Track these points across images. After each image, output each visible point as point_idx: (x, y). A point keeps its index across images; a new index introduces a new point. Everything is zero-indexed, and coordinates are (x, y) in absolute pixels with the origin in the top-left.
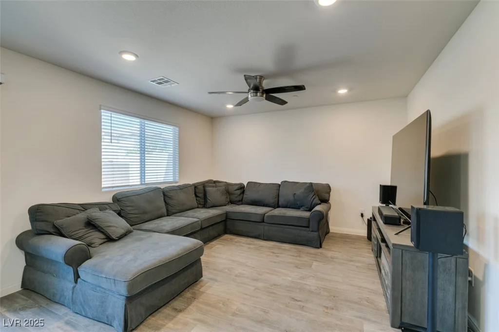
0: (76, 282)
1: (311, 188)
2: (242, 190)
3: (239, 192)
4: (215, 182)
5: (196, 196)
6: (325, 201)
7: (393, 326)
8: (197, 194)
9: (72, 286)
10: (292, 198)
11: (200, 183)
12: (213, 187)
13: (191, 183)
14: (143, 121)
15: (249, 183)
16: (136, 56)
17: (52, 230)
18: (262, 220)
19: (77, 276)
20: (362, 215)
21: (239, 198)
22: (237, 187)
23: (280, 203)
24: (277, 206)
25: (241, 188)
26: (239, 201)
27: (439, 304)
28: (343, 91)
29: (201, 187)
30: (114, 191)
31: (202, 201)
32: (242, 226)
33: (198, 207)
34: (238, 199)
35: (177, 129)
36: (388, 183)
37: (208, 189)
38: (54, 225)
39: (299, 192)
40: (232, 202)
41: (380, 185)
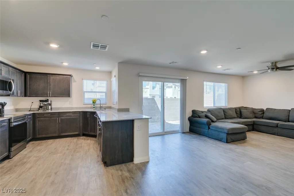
0: (209, 130)
2: (262, 112)
4: (245, 107)
5: (236, 113)
8: (237, 112)
9: (207, 131)
11: (238, 107)
12: (245, 109)
13: (234, 107)
14: (214, 83)
15: (267, 109)
16: (222, 66)
17: (198, 117)
18: (277, 126)
19: (209, 128)
21: (262, 116)
22: (259, 110)
23: (290, 120)
24: (289, 121)
25: (262, 111)
29: (238, 109)
30: (208, 108)
31: (239, 115)
32: (263, 128)
33: (237, 118)
34: (260, 116)
35: (227, 84)
37: (242, 110)
38: (198, 115)
40: (256, 117)
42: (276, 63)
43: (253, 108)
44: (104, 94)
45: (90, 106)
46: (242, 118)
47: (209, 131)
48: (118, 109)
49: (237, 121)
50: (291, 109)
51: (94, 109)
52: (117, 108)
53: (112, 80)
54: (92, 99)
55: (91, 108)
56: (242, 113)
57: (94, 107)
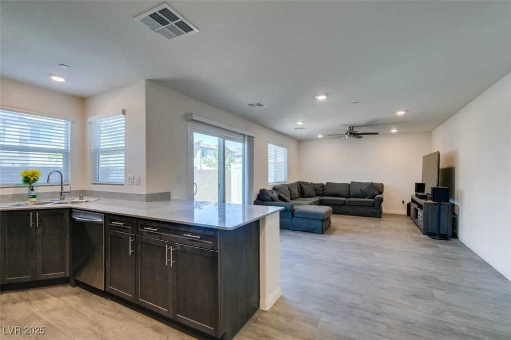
0: (292, 218)
1: (372, 185)
3: (322, 188)
6: (381, 193)
7: (424, 234)
8: (298, 190)
9: (290, 220)
10: (359, 192)
12: (306, 186)
14: (276, 146)
15: (327, 183)
18: (344, 204)
19: (293, 216)
20: (403, 202)
21: (322, 193)
22: (319, 186)
23: (351, 195)
24: (350, 197)
25: (322, 185)
26: (322, 194)
27: (442, 223)
28: (394, 131)
29: (298, 185)
30: (271, 185)
31: (300, 193)
33: (299, 197)
35: (287, 149)
36: (420, 182)
37: (303, 186)
38: (271, 197)
39: (364, 188)
40: (318, 195)
41: (416, 183)
42: (353, 127)
43: (313, 182)
44: (61, 156)
45: (11, 192)
46: (304, 197)
47: (293, 220)
48: (147, 195)
49: (310, 202)
50: (351, 183)
51: (34, 200)
52: (145, 193)
53: (90, 119)
54: (22, 171)
55: (15, 197)
56: (304, 190)
57: (33, 193)
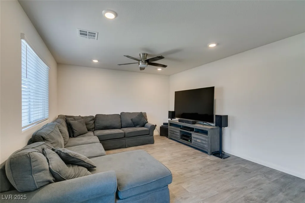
3: (92, 122)
10: (130, 122)
12: (74, 120)
15: (97, 115)
18: (125, 136)
19: (117, 198)
21: (93, 126)
23: (122, 126)
25: (93, 119)
26: (93, 129)
28: (159, 69)
35: (48, 70)
39: (134, 117)
41: (169, 111)
43: (81, 116)
46: (75, 136)
50: (121, 113)
56: (74, 127)
